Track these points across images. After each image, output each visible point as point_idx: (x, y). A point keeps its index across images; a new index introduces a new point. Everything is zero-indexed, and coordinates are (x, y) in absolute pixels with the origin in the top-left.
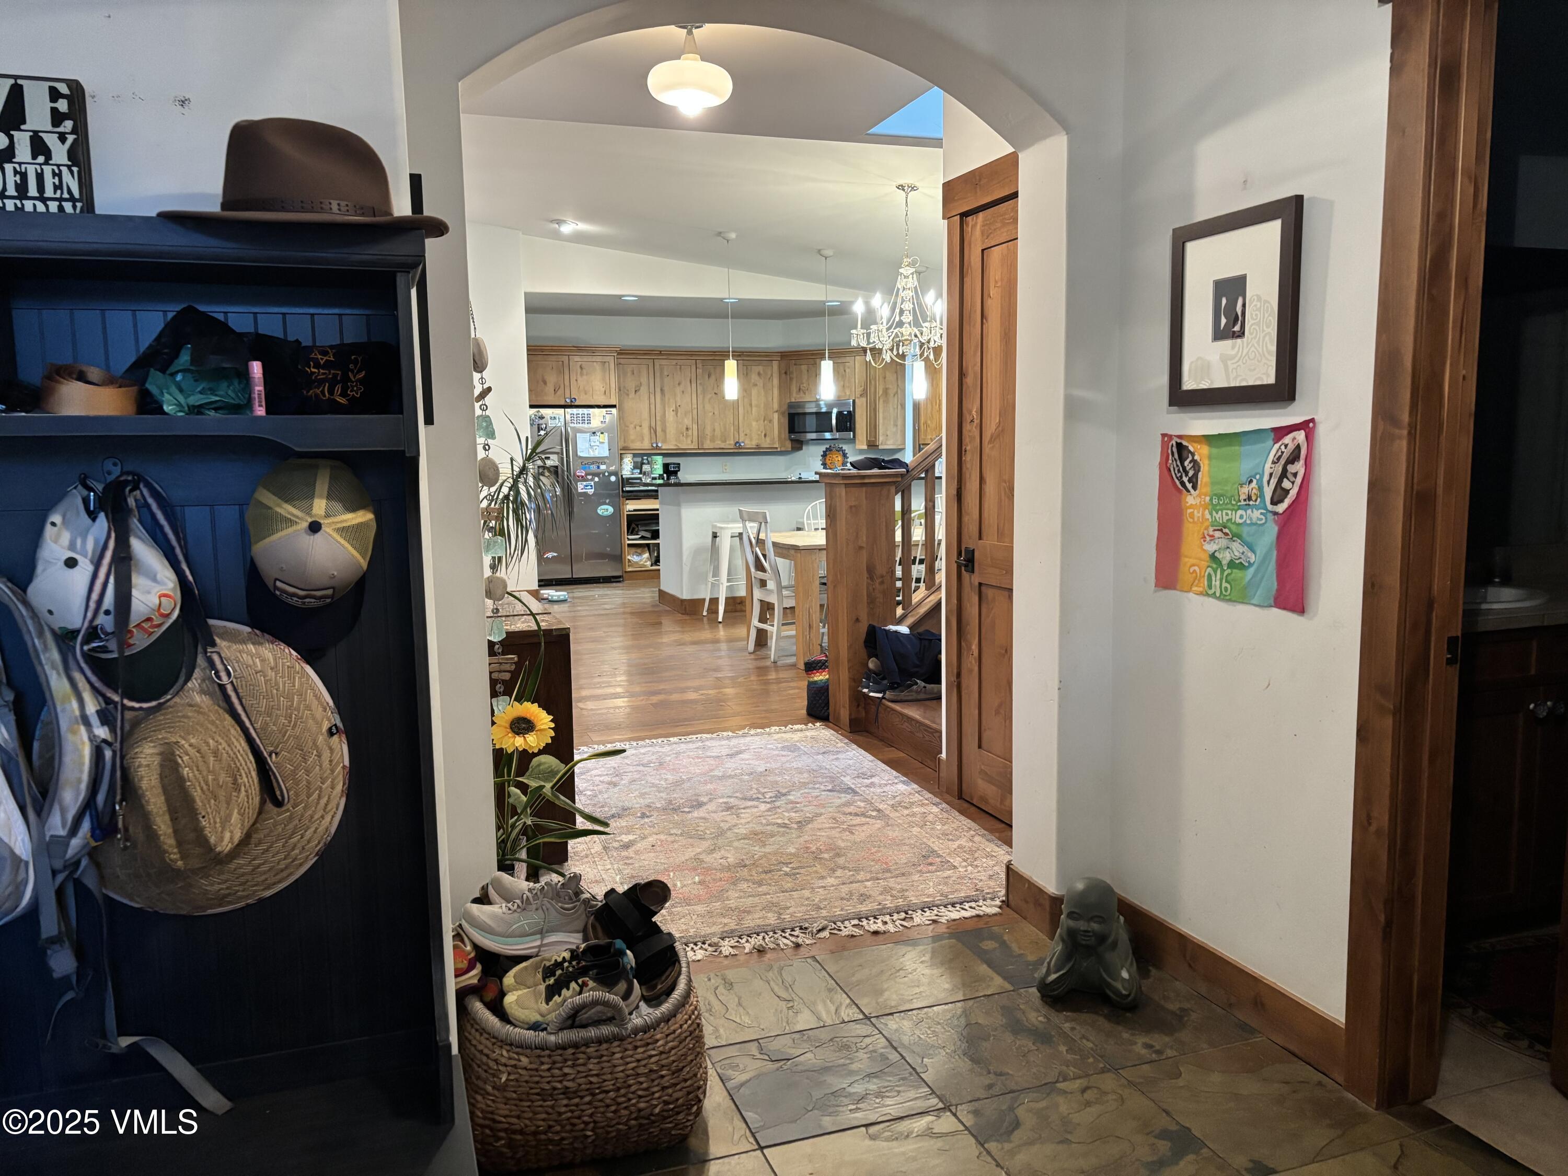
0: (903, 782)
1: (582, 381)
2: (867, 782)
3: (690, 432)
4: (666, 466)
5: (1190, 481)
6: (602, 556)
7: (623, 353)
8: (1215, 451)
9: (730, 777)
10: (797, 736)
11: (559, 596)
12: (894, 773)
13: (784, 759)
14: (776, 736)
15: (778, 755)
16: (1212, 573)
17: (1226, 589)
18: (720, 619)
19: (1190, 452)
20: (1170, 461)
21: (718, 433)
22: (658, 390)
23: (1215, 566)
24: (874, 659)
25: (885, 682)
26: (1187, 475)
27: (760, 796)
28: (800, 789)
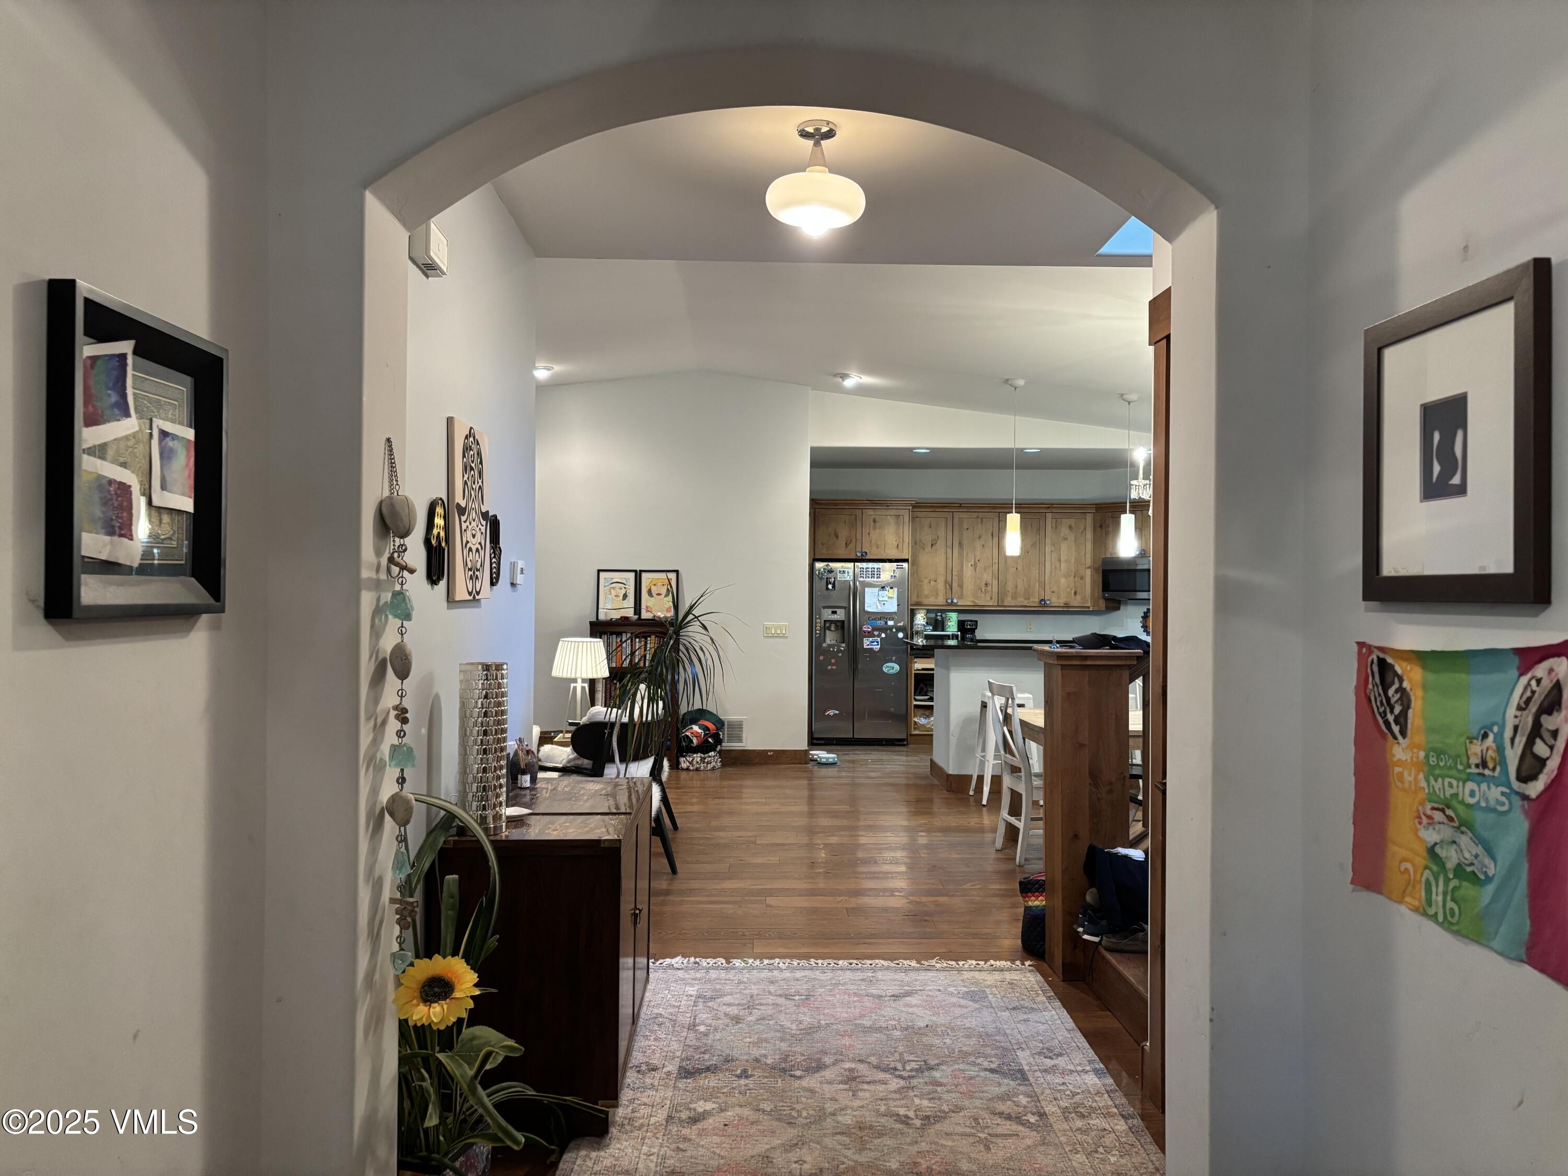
0: (1096, 1071)
1: (875, 535)
2: (1049, 1063)
3: (989, 588)
4: (961, 625)
5: (1397, 721)
6: (885, 715)
7: (918, 506)
8: (1431, 677)
9: (879, 1030)
10: (991, 978)
11: (827, 759)
12: (1091, 1053)
13: (958, 1012)
14: (967, 975)
15: (954, 1005)
16: (1432, 879)
17: (1452, 914)
18: (984, 802)
19: (1396, 674)
20: (1370, 686)
21: (1021, 588)
22: (956, 543)
23: (1435, 868)
24: (1094, 890)
25: (1104, 923)
26: (1392, 712)
27: (899, 1066)
28: (955, 1062)
